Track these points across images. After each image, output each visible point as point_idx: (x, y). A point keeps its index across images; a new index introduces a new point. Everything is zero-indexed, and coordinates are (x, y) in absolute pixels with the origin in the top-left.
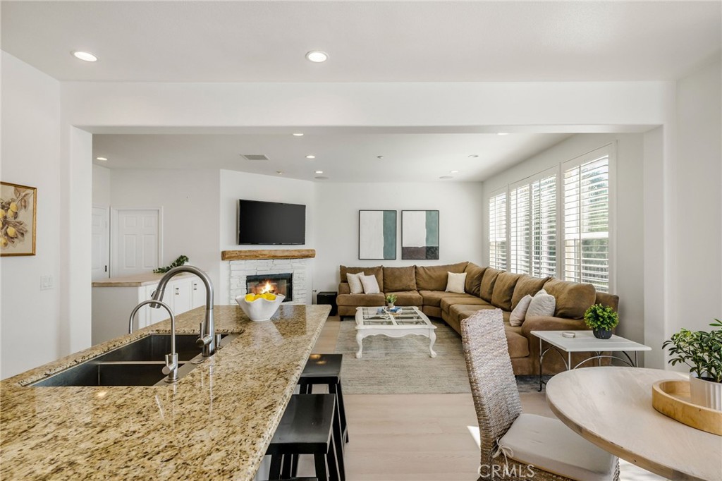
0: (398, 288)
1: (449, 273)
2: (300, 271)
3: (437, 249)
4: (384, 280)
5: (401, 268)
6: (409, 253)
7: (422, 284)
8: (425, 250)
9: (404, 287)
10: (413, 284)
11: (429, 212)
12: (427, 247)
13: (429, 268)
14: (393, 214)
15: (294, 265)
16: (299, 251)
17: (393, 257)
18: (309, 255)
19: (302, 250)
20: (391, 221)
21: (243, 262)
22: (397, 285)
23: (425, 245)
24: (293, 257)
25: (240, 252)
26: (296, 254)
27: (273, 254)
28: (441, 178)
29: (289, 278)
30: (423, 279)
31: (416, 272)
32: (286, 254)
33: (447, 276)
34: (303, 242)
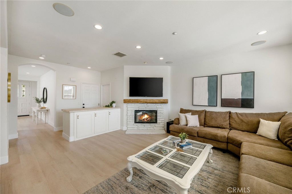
0: (213, 125)
1: (262, 120)
2: (161, 109)
3: (252, 100)
4: (205, 119)
5: (219, 112)
6: (226, 103)
7: (234, 125)
8: (241, 100)
9: (218, 125)
10: (226, 124)
11: (244, 74)
12: (242, 99)
13: (241, 114)
14: (215, 78)
15: (158, 106)
16: (159, 100)
17: (215, 105)
18: (165, 102)
19: (161, 100)
20: (213, 83)
21: (133, 104)
22: (213, 123)
23: (241, 97)
24: (156, 103)
25: (130, 100)
26: (157, 101)
27: (145, 101)
29: (156, 112)
30: (236, 121)
31: (230, 116)
32: (151, 101)
33: (259, 122)
34: (162, 96)
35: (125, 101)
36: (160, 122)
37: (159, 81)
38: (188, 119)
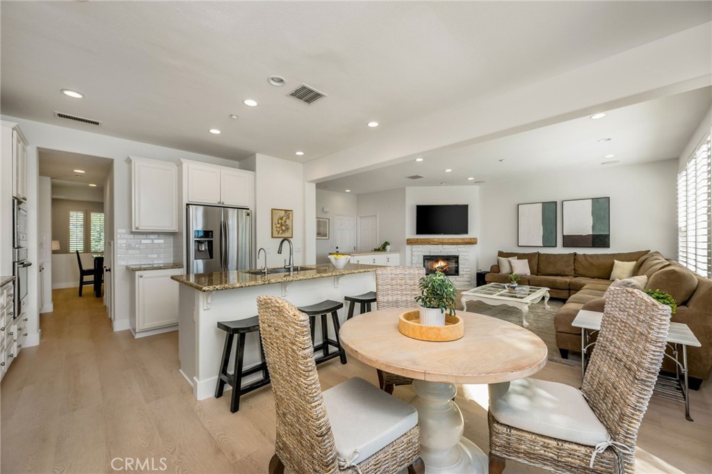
0: (552, 273)
1: (616, 261)
2: (465, 254)
3: (607, 237)
4: (538, 264)
5: (559, 255)
6: (570, 241)
7: (581, 271)
8: (591, 237)
9: (558, 272)
10: (570, 269)
11: (595, 201)
12: (593, 235)
13: (591, 256)
14: (553, 205)
15: (460, 249)
16: (462, 239)
17: (554, 245)
18: (472, 242)
19: (466, 239)
20: (551, 212)
21: (421, 246)
22: (550, 270)
23: (591, 233)
24: (458, 244)
25: (417, 239)
26: (460, 241)
27: (441, 241)
28: (602, 164)
29: (456, 258)
30: (582, 265)
31: (575, 259)
32: (451, 241)
33: (612, 265)
34: (466, 232)
35: (410, 242)
36: (465, 273)
37: (463, 210)
38: (513, 265)
